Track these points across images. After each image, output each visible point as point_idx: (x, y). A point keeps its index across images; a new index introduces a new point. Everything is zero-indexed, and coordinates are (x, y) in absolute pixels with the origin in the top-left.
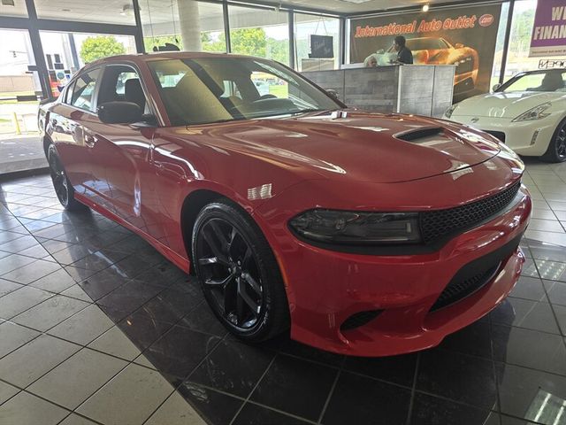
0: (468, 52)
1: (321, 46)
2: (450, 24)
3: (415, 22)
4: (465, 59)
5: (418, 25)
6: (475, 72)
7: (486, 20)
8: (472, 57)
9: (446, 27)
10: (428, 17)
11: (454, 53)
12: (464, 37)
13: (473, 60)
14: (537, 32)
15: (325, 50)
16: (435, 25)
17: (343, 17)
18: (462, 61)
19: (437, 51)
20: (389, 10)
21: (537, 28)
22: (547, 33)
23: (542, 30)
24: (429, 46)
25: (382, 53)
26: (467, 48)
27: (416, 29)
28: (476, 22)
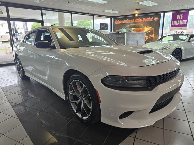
0: (151, 29)
1: (104, 26)
2: (145, 20)
3: (134, 19)
4: (150, 31)
5: (134, 20)
6: (153, 35)
7: (156, 19)
8: (152, 30)
9: (143, 21)
10: (138, 18)
11: (147, 29)
12: (150, 24)
14: (172, 23)
15: (105, 27)
16: (140, 20)
17: (111, 17)
18: (149, 32)
19: (141, 28)
20: (125, 15)
21: (173, 21)
22: (176, 23)
23: (174, 22)
24: (138, 27)
25: (124, 29)
27: (134, 22)
28: (153, 19)
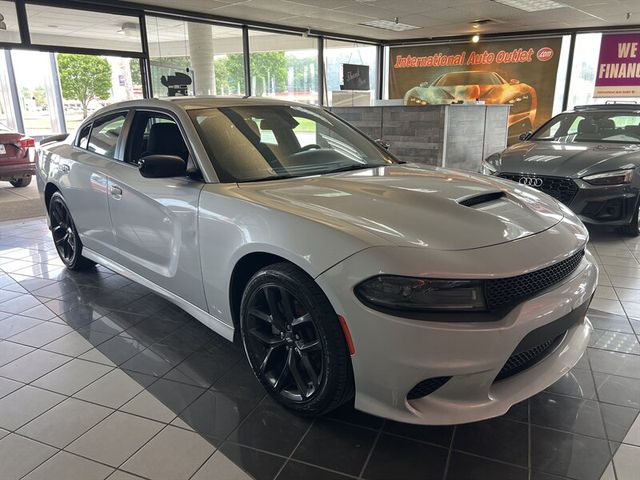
0: (524, 89)
1: (354, 76)
2: (505, 57)
3: (464, 53)
4: (521, 97)
5: (467, 57)
6: (533, 112)
7: (545, 54)
8: (528, 94)
9: (499, 60)
10: (478, 48)
11: (509, 90)
12: (521, 72)
13: (530, 99)
14: (602, 70)
15: (360, 80)
16: (487, 57)
17: (380, 44)
18: (518, 100)
19: (489, 87)
20: (434, 39)
21: (603, 66)
22: (614, 71)
23: (608, 68)
24: (480, 81)
25: (426, 87)
26: (524, 85)
27: (466, 61)
28: (534, 57)
